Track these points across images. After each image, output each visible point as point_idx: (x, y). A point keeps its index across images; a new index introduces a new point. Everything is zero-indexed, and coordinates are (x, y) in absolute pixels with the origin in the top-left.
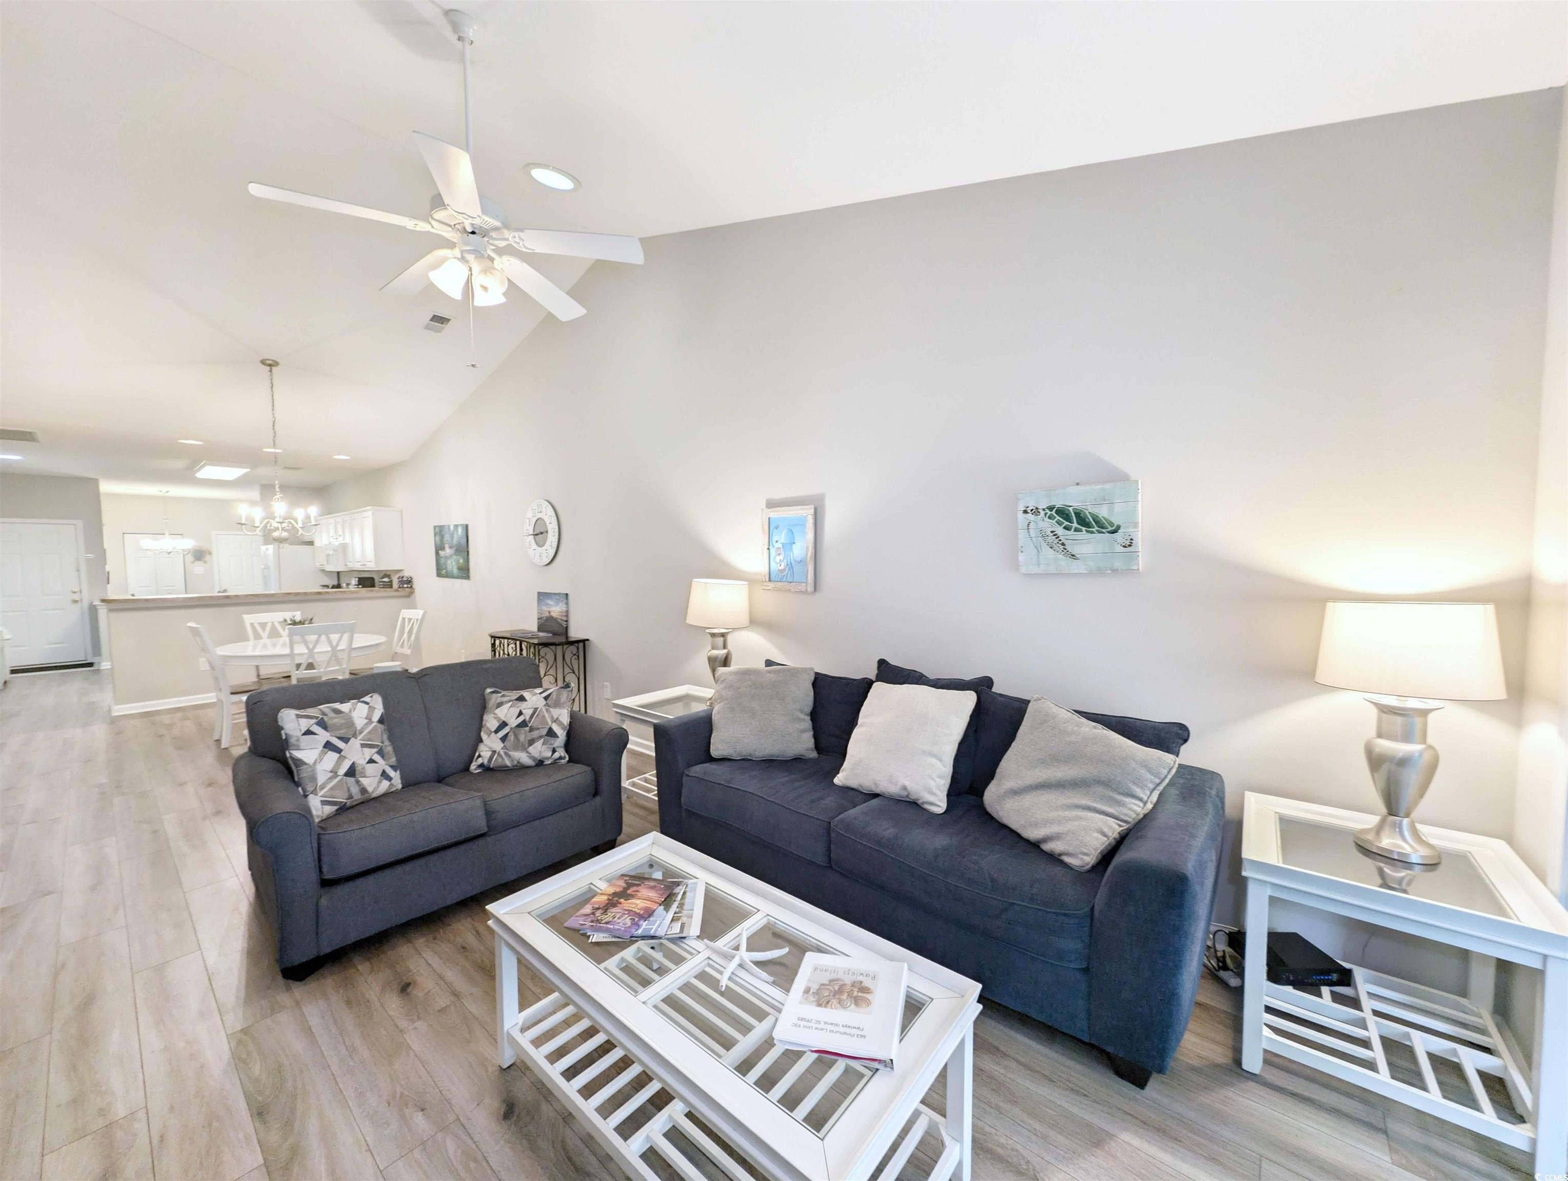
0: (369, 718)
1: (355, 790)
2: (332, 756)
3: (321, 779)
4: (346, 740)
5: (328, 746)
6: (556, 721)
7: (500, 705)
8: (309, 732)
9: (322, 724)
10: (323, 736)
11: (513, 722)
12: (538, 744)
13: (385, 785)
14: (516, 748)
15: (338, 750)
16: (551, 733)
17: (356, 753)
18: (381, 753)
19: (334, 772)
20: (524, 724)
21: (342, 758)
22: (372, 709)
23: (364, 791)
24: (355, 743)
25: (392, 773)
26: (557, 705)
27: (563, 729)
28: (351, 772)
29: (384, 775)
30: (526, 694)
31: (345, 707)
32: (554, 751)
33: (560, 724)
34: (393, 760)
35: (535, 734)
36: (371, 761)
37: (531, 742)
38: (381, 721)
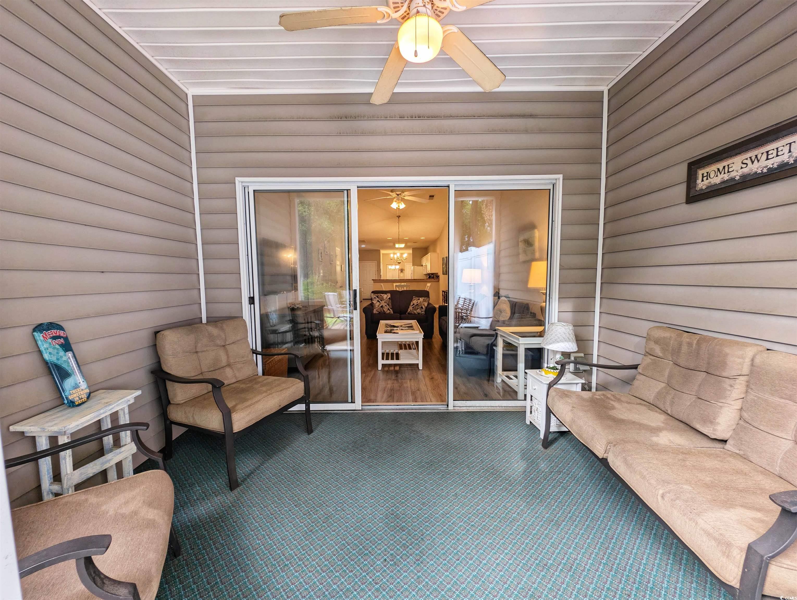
0: (387, 298)
1: (382, 310)
2: (378, 303)
3: (376, 306)
4: (381, 301)
5: (378, 301)
6: (424, 305)
7: (414, 300)
8: (375, 298)
9: (377, 297)
10: (377, 299)
11: (415, 304)
12: (419, 309)
13: (389, 311)
14: (415, 310)
15: (380, 302)
16: (422, 308)
17: (383, 303)
18: (388, 305)
19: (379, 306)
20: (417, 305)
21: (380, 304)
22: (388, 296)
23: (384, 311)
24: (383, 302)
25: (390, 310)
26: (425, 301)
27: (425, 307)
28: (382, 307)
29: (388, 309)
30: (420, 299)
31: (382, 295)
32: (422, 312)
33: (424, 306)
34: (391, 307)
35: (419, 307)
36: (386, 306)
37: (418, 309)
38: (389, 298)
